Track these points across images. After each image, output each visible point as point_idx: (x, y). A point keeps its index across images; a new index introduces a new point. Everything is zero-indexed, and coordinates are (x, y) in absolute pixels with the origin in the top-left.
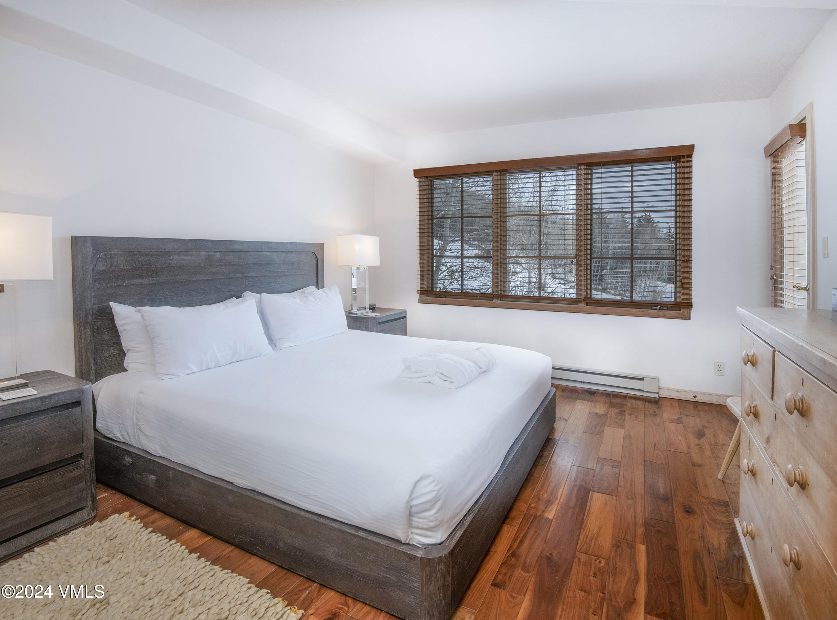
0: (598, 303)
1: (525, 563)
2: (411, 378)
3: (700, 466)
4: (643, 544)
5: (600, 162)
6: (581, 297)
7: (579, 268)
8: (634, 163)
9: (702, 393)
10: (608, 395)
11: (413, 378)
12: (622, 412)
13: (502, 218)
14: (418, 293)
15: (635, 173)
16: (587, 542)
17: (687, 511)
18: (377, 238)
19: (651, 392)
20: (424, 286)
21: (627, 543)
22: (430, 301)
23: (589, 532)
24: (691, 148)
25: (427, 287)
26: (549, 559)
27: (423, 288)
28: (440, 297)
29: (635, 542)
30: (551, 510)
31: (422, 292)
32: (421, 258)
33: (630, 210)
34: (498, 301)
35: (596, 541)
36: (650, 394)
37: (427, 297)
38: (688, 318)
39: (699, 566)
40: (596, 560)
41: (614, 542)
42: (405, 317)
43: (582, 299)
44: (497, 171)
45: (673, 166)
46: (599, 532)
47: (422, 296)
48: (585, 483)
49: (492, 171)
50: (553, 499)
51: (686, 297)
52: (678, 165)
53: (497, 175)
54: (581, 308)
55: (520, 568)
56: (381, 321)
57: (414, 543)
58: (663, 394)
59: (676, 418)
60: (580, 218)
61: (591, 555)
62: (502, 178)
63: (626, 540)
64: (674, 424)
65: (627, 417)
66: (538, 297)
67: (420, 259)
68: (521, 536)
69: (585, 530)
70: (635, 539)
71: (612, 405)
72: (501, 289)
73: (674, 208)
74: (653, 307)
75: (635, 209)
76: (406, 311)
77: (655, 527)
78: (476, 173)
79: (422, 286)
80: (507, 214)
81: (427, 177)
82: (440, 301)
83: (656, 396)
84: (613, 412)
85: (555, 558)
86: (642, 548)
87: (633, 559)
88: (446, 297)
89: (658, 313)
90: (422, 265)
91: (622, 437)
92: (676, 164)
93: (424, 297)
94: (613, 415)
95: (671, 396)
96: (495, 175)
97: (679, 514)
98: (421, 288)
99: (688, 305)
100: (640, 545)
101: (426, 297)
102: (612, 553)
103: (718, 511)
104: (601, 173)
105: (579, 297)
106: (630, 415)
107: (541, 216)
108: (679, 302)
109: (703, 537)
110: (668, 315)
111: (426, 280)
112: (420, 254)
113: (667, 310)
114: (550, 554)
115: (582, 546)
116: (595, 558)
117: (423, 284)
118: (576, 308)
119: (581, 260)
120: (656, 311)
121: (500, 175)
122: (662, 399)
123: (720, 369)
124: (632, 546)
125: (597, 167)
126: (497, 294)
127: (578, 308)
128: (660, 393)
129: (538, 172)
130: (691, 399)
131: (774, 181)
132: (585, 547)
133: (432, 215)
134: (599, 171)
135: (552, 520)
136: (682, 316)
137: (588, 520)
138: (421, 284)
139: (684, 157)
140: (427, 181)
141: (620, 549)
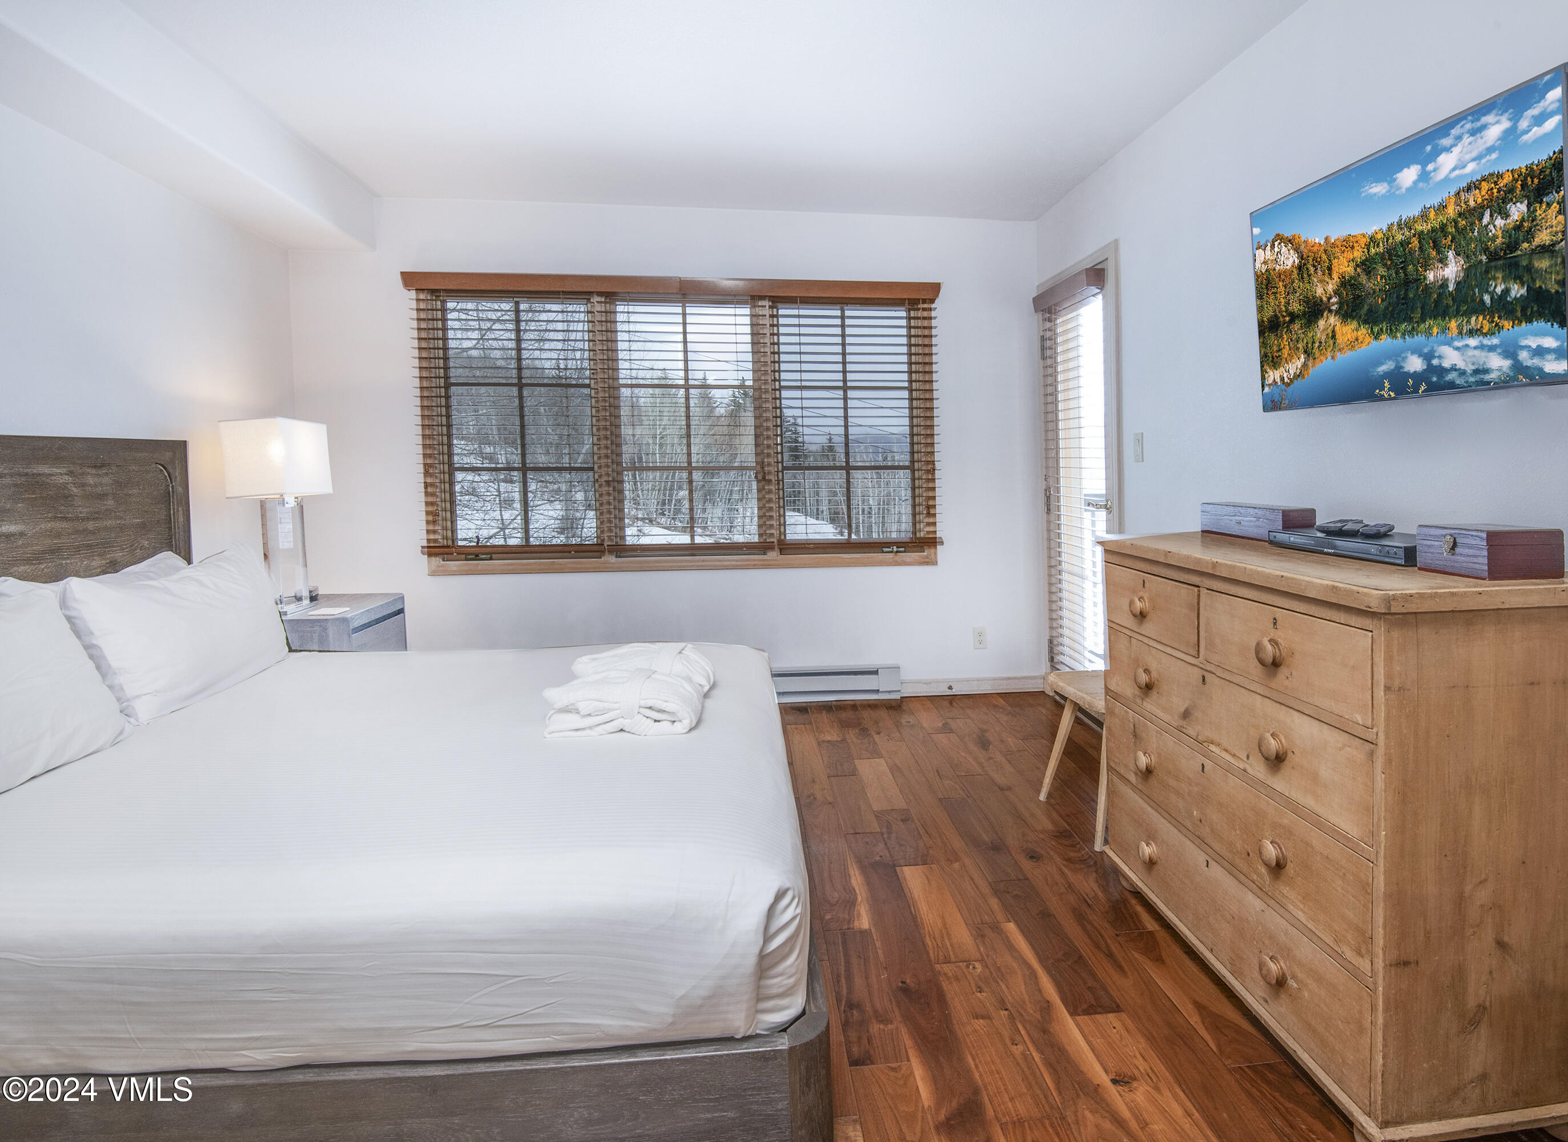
0: (802, 548)
1: (876, 1011)
2: (577, 730)
3: (1009, 789)
4: (1010, 922)
5: (797, 297)
6: (772, 540)
7: (766, 487)
8: (847, 304)
9: (959, 681)
10: (828, 708)
11: (584, 729)
12: (864, 731)
13: (611, 390)
14: (423, 553)
15: (848, 322)
16: (940, 944)
17: (1032, 857)
18: (323, 428)
19: (889, 692)
20: (437, 537)
21: (989, 927)
22: (455, 569)
23: (933, 930)
24: (935, 289)
25: (443, 539)
26: (905, 990)
27: (436, 541)
28: (477, 557)
29: (998, 922)
30: (859, 914)
31: (433, 550)
32: (426, 473)
33: (841, 384)
34: (612, 559)
35: (950, 939)
36: (887, 694)
37: (444, 560)
38: (934, 563)
39: (1089, 927)
40: (968, 967)
41: (974, 933)
42: (401, 611)
43: (774, 542)
44: (600, 294)
45: (904, 314)
46: (945, 925)
47: (433, 558)
48: (881, 856)
49: (590, 293)
50: (850, 897)
51: (931, 529)
52: (912, 314)
53: (601, 302)
54: (772, 560)
55: (874, 1021)
56: (356, 624)
57: (758, 1032)
58: (908, 691)
59: (940, 725)
60: (763, 396)
61: (956, 962)
62: (608, 309)
63: (987, 924)
64: (944, 735)
65: (876, 737)
66: (689, 544)
67: (425, 476)
68: (843, 972)
69: (926, 928)
70: (995, 917)
71: (844, 725)
72: (616, 533)
73: (906, 384)
74: (885, 550)
75: (849, 384)
76: (403, 598)
77: (1009, 892)
78: (558, 293)
79: (432, 537)
80: (621, 382)
81: (432, 291)
82: (479, 568)
83: (897, 696)
84: (852, 735)
85: (912, 985)
86: (1011, 927)
87: (1010, 947)
88: (491, 559)
89: (893, 558)
90: (430, 490)
91: (888, 770)
92: (909, 310)
93: (437, 561)
94: (855, 740)
95: (917, 693)
96: (598, 302)
97: (1027, 865)
98: (429, 541)
99: (932, 542)
100: (1007, 924)
101: (442, 562)
102: (982, 949)
103: (1065, 845)
104: (799, 316)
105: (768, 540)
106: (878, 733)
107: (688, 389)
108: (920, 538)
109: (1070, 886)
110: (908, 560)
111: (440, 522)
112: (425, 465)
113: (905, 552)
114: (902, 982)
115: (936, 953)
116: (965, 964)
117: (435, 532)
118: (764, 560)
119: (769, 473)
120: (891, 555)
121: (605, 303)
122: (906, 699)
123: (980, 637)
124: (996, 928)
125: (793, 306)
126: (609, 543)
127: (767, 560)
128: (902, 691)
129: (681, 305)
130: (944, 692)
131: (1043, 349)
132: (941, 954)
133: (447, 377)
134: (795, 312)
135: (871, 930)
136: (928, 560)
137: (919, 911)
138: (428, 532)
139: (924, 301)
140: (432, 300)
141: (986, 938)
